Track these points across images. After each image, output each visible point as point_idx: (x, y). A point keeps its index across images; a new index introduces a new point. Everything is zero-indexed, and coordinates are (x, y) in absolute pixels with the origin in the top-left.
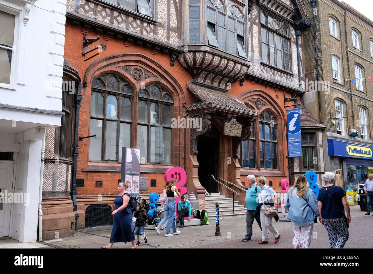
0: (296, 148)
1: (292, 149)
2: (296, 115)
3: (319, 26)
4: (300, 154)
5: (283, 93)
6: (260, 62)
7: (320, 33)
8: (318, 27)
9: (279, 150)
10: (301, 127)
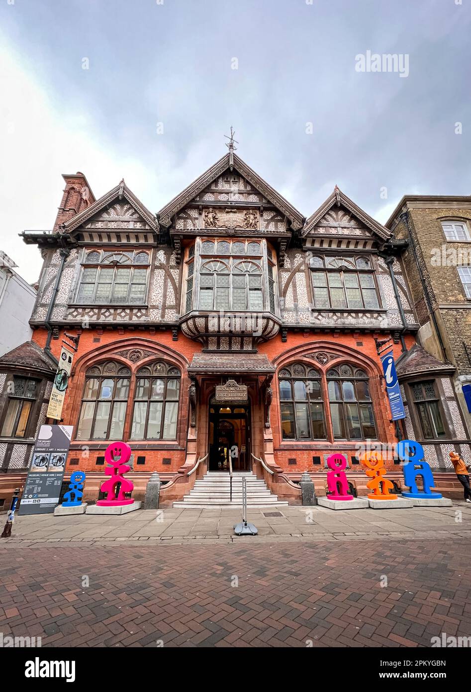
0: (398, 407)
1: (394, 409)
2: (390, 361)
3: (417, 238)
4: (403, 414)
5: (373, 337)
6: (310, 309)
7: (420, 247)
8: (416, 241)
9: (376, 412)
10: (398, 377)
